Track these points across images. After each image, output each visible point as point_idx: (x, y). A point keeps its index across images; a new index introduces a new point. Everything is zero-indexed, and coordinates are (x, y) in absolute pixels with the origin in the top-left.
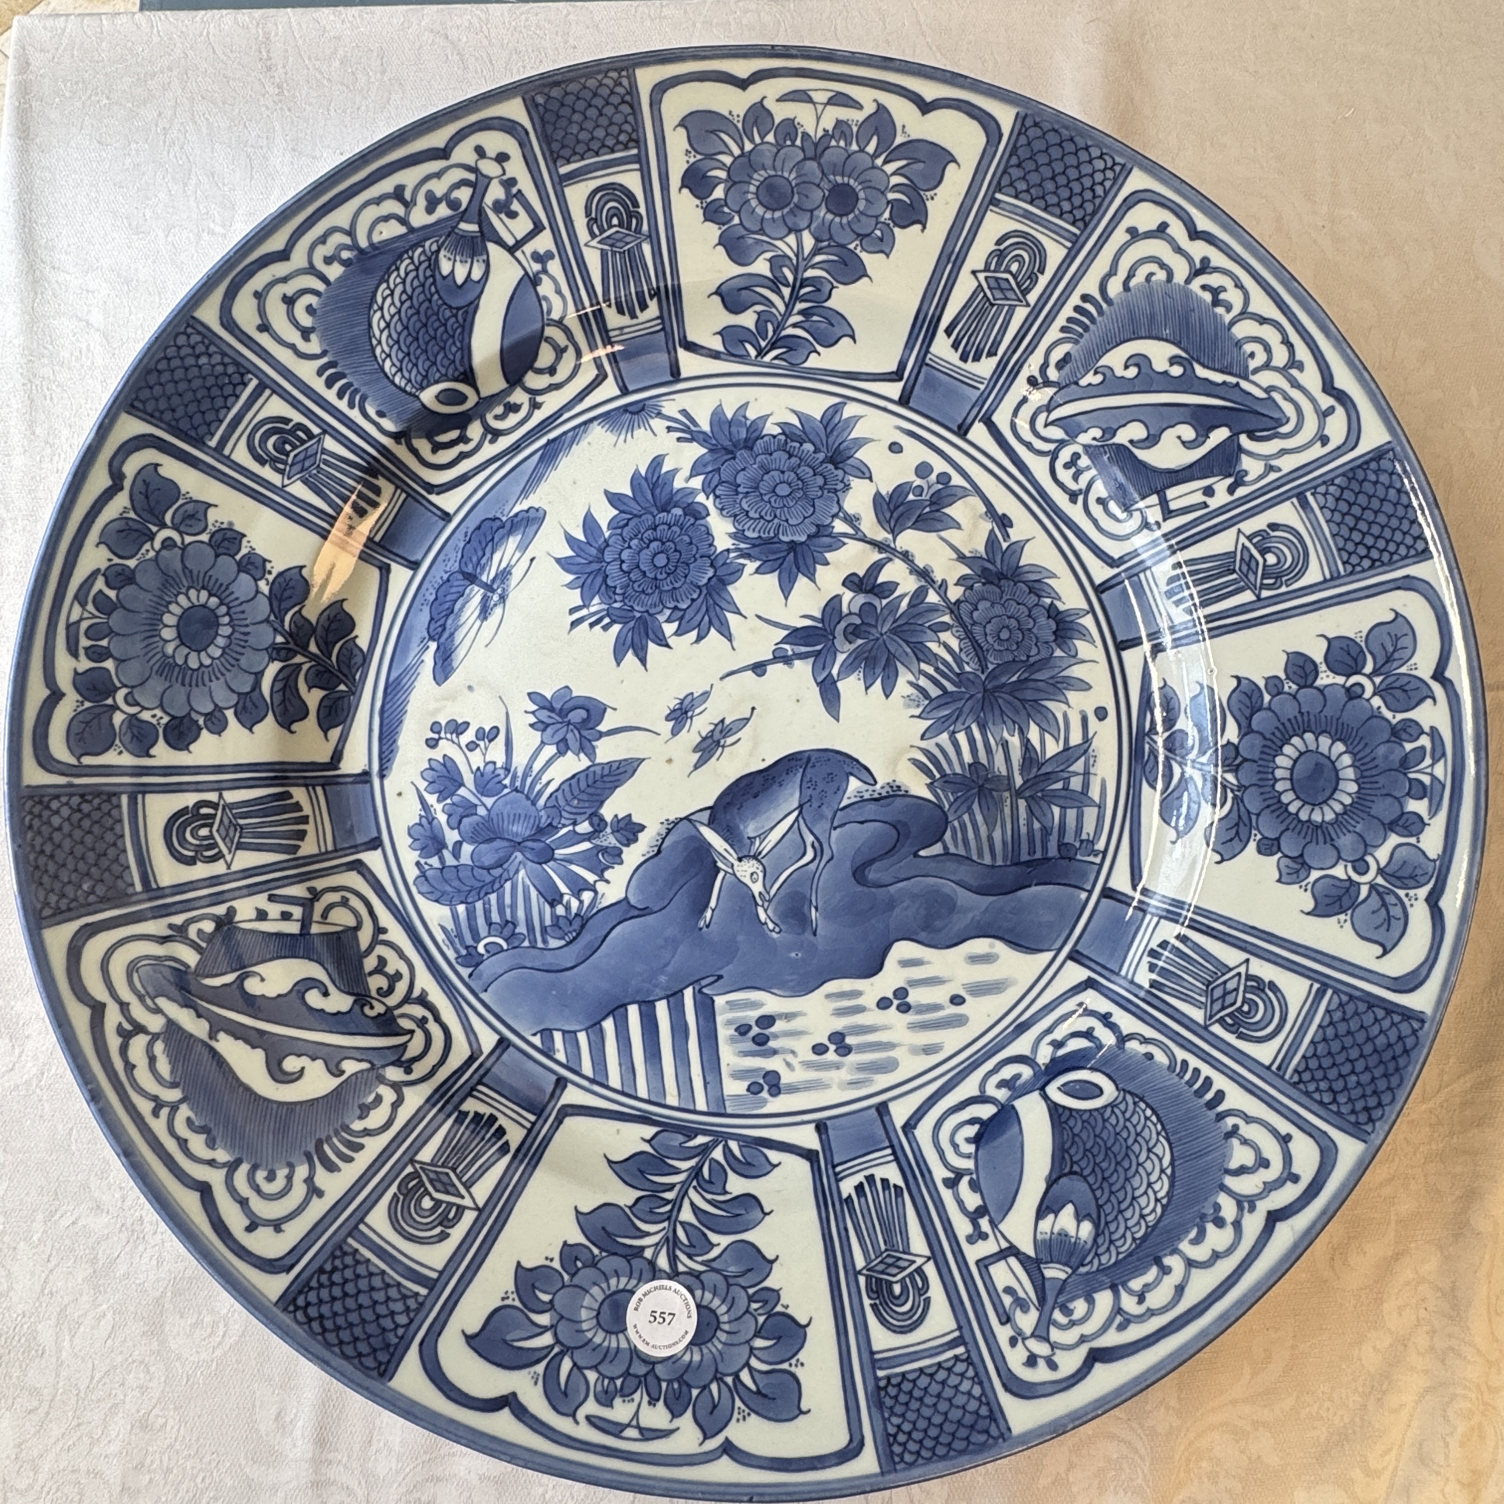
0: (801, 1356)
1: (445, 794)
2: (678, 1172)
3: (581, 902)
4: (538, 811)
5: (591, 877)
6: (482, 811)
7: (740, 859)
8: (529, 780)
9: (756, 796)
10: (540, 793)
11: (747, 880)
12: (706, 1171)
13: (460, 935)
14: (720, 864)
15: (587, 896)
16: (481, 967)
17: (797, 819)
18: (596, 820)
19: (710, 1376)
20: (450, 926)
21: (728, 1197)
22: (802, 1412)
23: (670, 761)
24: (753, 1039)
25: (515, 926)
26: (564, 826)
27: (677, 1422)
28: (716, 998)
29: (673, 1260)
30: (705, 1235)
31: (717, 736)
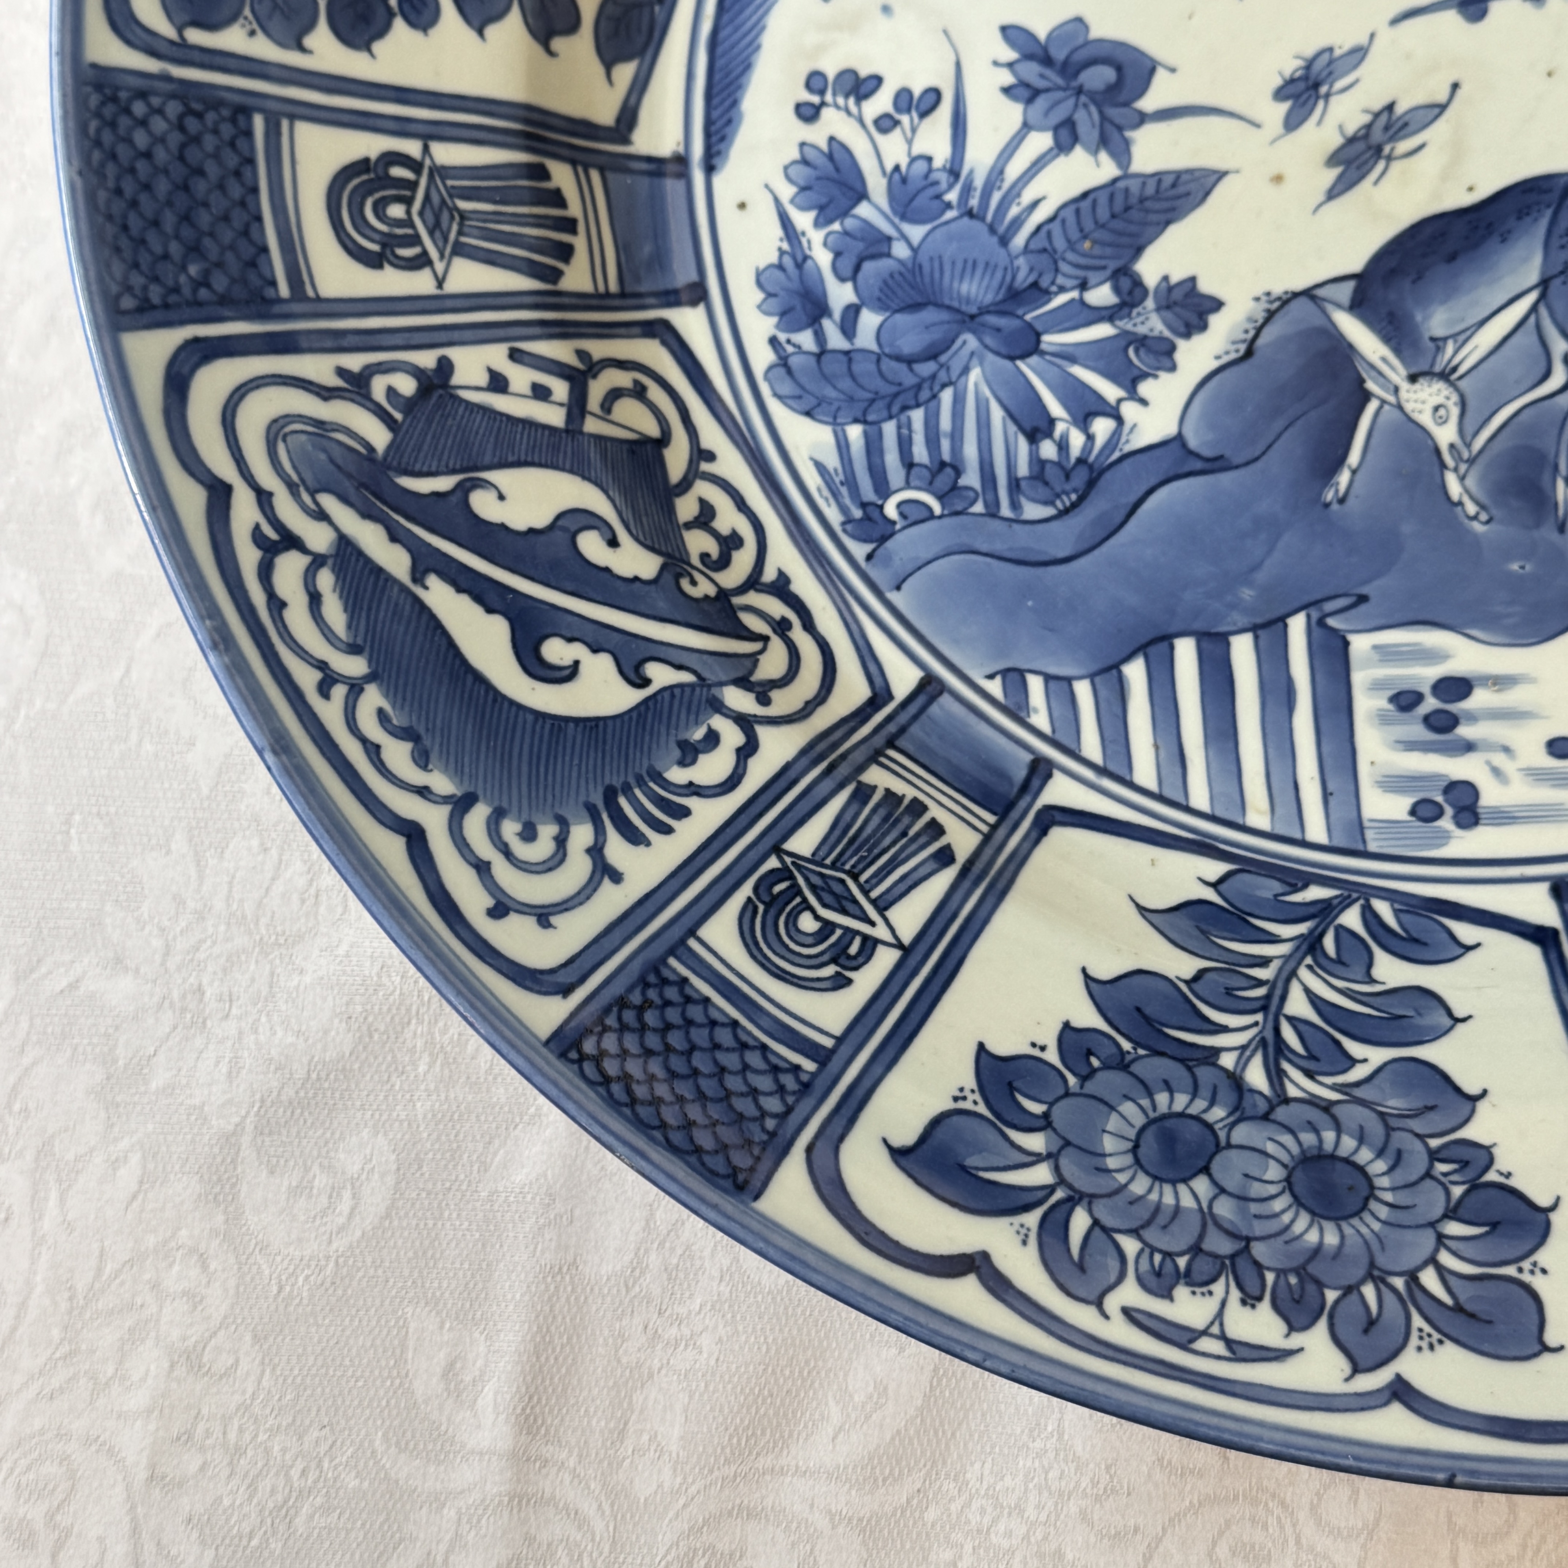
0: (1543, 1257)
1: (830, 212)
2: (1274, 939)
3: (1090, 438)
4: (1012, 258)
5: (1110, 391)
6: (900, 250)
7: (1413, 378)
8: (996, 197)
9: (1452, 258)
10: (1017, 223)
11: (1425, 419)
12: (1329, 943)
13: (851, 482)
14: (1371, 385)
15: (1102, 427)
16: (890, 544)
17: (1534, 309)
18: (1125, 283)
19: (1361, 1272)
20: (832, 461)
21: (1378, 988)
22: (1546, 1349)
23: (1278, 179)
24: (1427, 720)
25: (958, 471)
26: (1062, 289)
27: (1297, 1340)
28: (1351, 638)
29: (1276, 1075)
30: (1338, 1043)
31: (1377, 135)
